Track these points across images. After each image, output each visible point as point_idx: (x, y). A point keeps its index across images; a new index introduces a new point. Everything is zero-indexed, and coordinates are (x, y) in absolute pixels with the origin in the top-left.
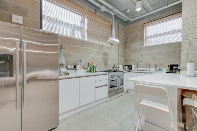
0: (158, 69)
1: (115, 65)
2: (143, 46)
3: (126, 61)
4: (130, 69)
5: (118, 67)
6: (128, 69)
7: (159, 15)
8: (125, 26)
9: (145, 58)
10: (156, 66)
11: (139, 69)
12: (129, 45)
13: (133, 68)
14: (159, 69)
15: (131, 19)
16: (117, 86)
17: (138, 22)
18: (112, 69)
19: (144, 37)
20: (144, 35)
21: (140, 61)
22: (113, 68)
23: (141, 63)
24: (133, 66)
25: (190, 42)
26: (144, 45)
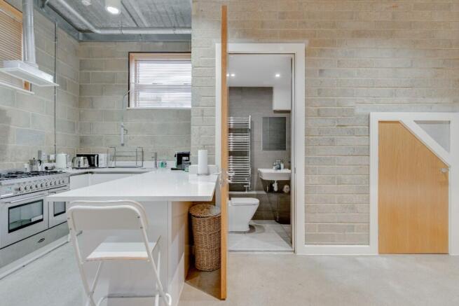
0: (159, 163)
1: (40, 153)
2: (129, 106)
3: (82, 141)
4: (92, 165)
5: (55, 161)
6: (87, 165)
7: (161, 44)
8: (80, 41)
9: (133, 137)
10: (156, 154)
11: (118, 163)
12: (91, 98)
13: (102, 163)
14: (161, 162)
15: (96, 28)
16: (42, 220)
17: (117, 43)
18: (27, 166)
19: (132, 86)
20: (132, 80)
21: (123, 145)
22: (32, 163)
23: (124, 148)
24: (102, 157)
25: (203, 111)
26: (132, 106)
